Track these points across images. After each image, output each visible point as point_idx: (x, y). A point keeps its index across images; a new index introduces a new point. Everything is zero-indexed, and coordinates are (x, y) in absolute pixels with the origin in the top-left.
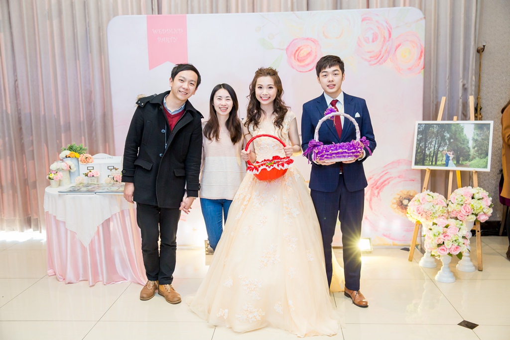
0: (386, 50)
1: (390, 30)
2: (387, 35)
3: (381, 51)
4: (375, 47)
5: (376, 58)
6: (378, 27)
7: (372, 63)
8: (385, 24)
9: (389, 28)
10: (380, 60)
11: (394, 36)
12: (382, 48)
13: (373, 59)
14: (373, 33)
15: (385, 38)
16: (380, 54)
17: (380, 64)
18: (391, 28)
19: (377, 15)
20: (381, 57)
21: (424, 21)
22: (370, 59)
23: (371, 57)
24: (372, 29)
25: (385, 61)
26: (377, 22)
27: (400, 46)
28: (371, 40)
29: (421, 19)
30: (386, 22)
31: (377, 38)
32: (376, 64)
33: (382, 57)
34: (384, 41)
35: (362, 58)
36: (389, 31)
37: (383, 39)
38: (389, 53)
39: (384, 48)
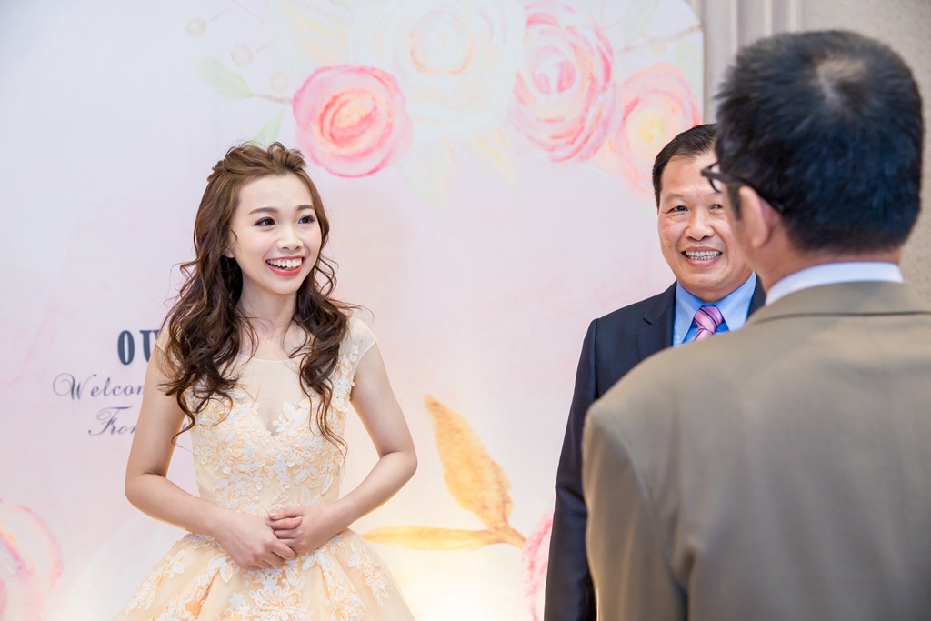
0: (598, 118)
1: (608, 56)
2: (599, 72)
3: (582, 120)
4: (566, 107)
5: (570, 139)
6: (574, 47)
7: (559, 153)
8: (593, 39)
9: (604, 50)
10: (580, 148)
11: (618, 74)
12: (587, 110)
13: (562, 141)
14: (561, 65)
15: (593, 80)
16: (582, 129)
17: (582, 159)
18: (611, 52)
19: (570, 9)
20: (583, 136)
21: (699, 36)
22: (552, 142)
23: (555, 137)
24: (556, 50)
25: (595, 149)
26: (571, 29)
27: (637, 108)
28: (553, 85)
29: (691, 30)
30: (597, 33)
31: (570, 78)
32: (569, 157)
33: (586, 141)
34: (592, 89)
35: (530, 138)
36: (604, 59)
37: (588, 84)
38: (606, 125)
39: (593, 111)
